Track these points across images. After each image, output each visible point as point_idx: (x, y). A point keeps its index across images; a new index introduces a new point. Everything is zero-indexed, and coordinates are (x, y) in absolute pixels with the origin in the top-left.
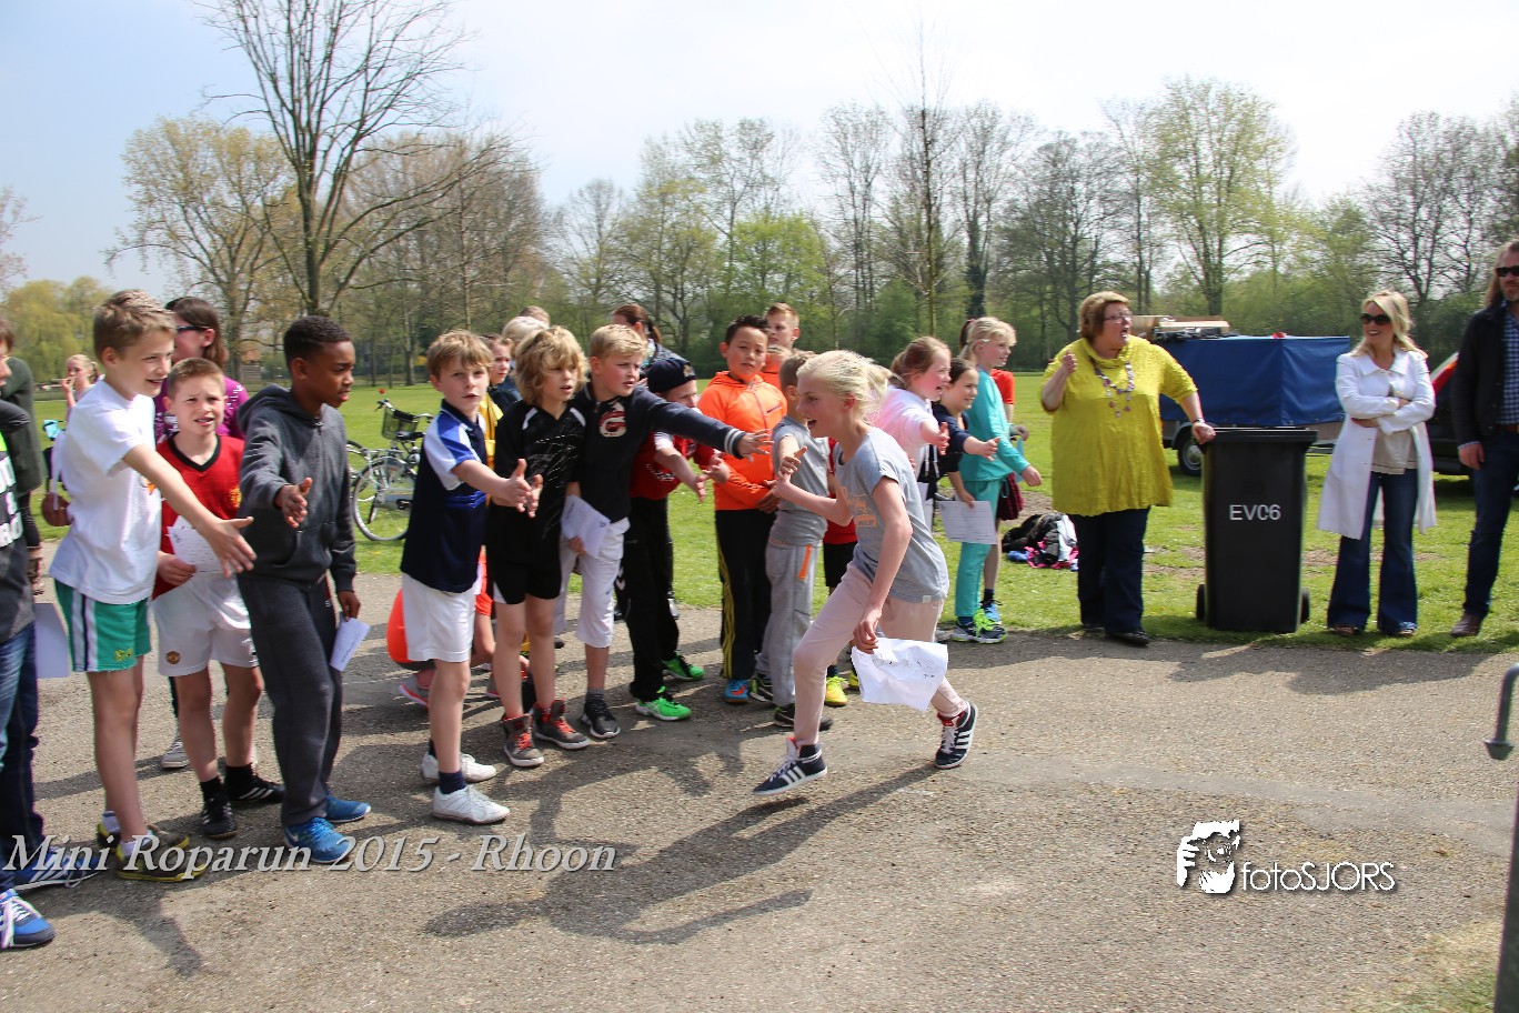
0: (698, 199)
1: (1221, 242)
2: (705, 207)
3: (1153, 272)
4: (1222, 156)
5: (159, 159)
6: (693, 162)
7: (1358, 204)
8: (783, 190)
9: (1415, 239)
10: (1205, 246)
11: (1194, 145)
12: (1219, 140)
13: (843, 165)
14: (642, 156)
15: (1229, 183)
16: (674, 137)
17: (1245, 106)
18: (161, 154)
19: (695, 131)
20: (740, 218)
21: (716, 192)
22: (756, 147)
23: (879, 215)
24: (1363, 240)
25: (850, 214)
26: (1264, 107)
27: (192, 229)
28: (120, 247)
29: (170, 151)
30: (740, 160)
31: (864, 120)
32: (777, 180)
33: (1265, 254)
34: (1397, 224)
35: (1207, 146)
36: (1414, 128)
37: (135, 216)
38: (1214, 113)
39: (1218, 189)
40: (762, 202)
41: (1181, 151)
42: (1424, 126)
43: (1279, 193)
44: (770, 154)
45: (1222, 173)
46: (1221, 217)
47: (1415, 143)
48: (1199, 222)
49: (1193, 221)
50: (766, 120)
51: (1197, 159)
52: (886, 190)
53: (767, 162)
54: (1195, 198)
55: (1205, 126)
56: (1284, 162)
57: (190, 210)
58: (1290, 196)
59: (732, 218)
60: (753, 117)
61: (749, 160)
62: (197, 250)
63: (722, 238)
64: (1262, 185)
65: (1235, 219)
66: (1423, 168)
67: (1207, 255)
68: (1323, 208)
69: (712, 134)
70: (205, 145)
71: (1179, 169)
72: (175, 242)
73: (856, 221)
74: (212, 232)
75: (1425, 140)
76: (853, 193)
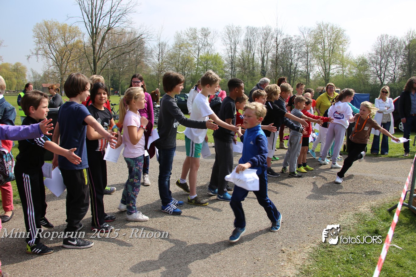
0: (190, 49)
1: (329, 66)
2: (192, 51)
3: (311, 73)
4: (331, 43)
5: (43, 31)
6: (189, 38)
7: (366, 58)
8: (213, 47)
9: (381, 68)
10: (325, 67)
11: (324, 40)
12: (330, 39)
13: (229, 41)
14: (175, 37)
15: (332, 51)
16: (183, 32)
17: (338, 31)
18: (43, 30)
19: (189, 31)
20: (200, 54)
21: (194, 47)
22: (206, 35)
23: (238, 55)
24: (367, 68)
25: (230, 54)
26: (342, 31)
27: (51, 51)
28: (31, 55)
29: (46, 29)
30: (201, 39)
31: (235, 29)
32: (211, 44)
33: (341, 70)
34: (376, 64)
35: (327, 41)
36: (382, 38)
37: (35, 46)
38: (329, 32)
39: (329, 52)
40: (207, 50)
41: (320, 42)
42: (384, 38)
43: (345, 54)
44: (209, 37)
45: (330, 48)
46: (330, 59)
47: (382, 42)
48: (324, 61)
49: (322, 61)
50: (209, 28)
51: (324, 44)
52: (240, 48)
53: (208, 39)
54: (323, 54)
55: (327, 35)
56: (347, 45)
57: (51, 46)
58: (348, 55)
59: (199, 54)
60: (205, 27)
61: (204, 38)
62: (52, 57)
63: (196, 60)
64: (341, 52)
65: (333, 61)
66: (384, 50)
67: (326, 69)
68: (357, 58)
69: (194, 31)
70: (56, 28)
71: (319, 46)
72: (46, 54)
73: (232, 56)
74: (56, 52)
75: (384, 42)
76: (231, 49)
